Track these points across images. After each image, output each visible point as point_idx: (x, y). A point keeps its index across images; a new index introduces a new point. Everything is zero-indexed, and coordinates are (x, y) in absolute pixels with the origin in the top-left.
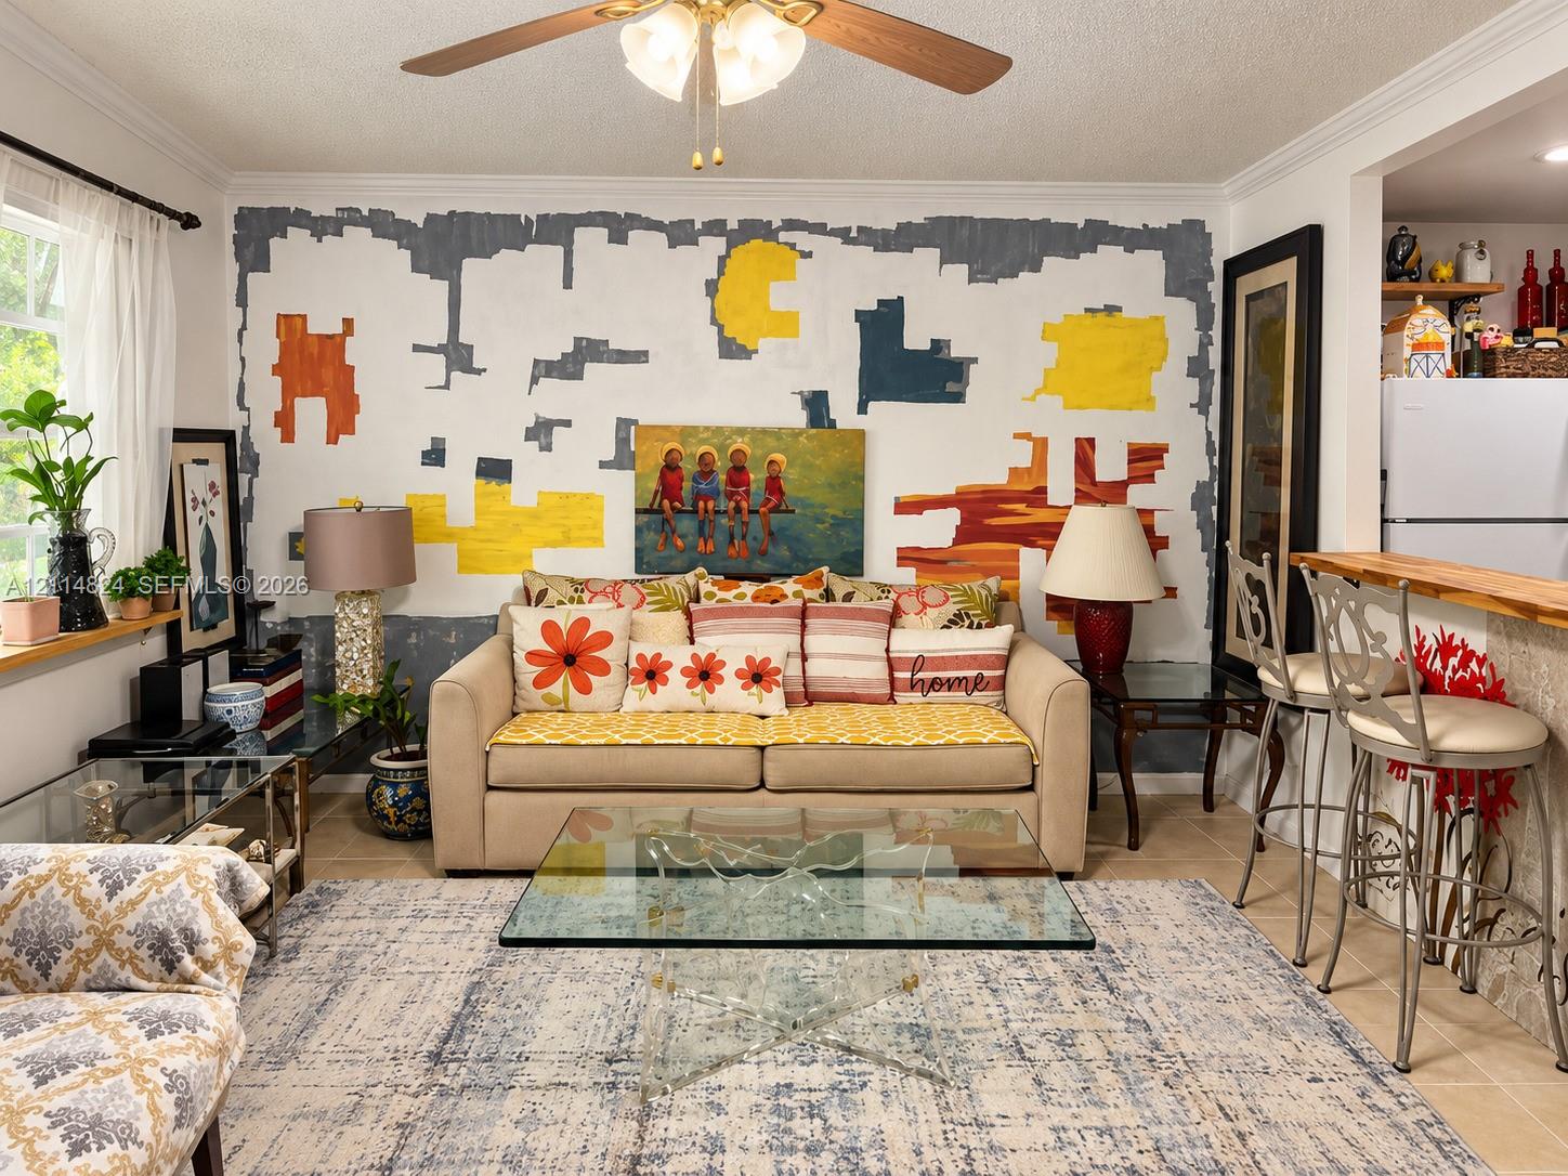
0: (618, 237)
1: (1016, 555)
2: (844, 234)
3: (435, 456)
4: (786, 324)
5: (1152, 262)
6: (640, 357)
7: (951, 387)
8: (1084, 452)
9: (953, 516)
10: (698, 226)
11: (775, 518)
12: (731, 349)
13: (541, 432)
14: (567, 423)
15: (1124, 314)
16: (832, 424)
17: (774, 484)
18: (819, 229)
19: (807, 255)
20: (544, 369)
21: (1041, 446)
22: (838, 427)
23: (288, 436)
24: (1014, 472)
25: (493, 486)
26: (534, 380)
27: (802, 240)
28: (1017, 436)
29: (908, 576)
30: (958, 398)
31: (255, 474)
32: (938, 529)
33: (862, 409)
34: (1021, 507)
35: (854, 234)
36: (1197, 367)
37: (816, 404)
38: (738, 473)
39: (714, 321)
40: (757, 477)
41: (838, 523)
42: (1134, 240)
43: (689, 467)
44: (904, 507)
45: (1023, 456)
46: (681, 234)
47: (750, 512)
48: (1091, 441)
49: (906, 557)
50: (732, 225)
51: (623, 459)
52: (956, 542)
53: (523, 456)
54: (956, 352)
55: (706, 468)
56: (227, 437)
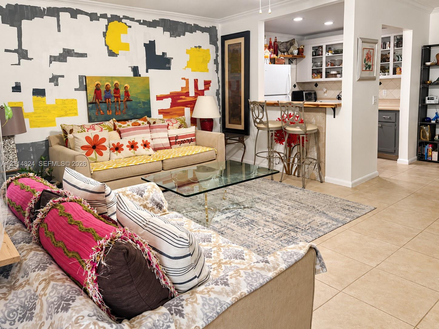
0: (74, 16)
1: (183, 110)
2: (139, 21)
3: (17, 88)
4: (126, 47)
5: (206, 35)
6: (84, 55)
7: (167, 66)
8: (196, 83)
9: (169, 100)
10: (99, 15)
11: (128, 103)
12: (112, 54)
13: (54, 79)
14: (63, 76)
15: (202, 48)
16: (140, 75)
17: (127, 93)
18: (132, 20)
19: (130, 27)
20: (53, 59)
21: (187, 81)
22: (141, 76)
24: (182, 88)
25: (40, 98)
26: (51, 62)
27: (129, 22)
28: (183, 79)
29: (161, 116)
30: (169, 68)
32: (166, 104)
33: (147, 72)
34: (183, 97)
35: (142, 22)
36: (216, 62)
37: (135, 70)
38: (117, 90)
39: (106, 45)
40: (122, 91)
41: (144, 103)
42: (203, 30)
43: (103, 89)
44: (159, 98)
45: (184, 84)
46: (93, 17)
47: (121, 101)
48: (197, 80)
49: (161, 112)
50: (109, 16)
52: (171, 107)
53: (49, 87)
54: (168, 56)
55: (108, 90)
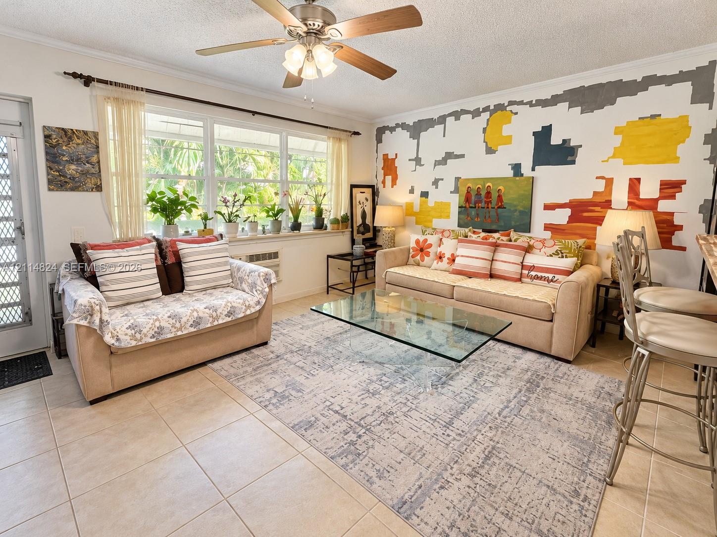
0: (457, 119)
1: (595, 229)
2: (530, 104)
3: (412, 191)
4: (508, 140)
6: (462, 156)
7: (569, 158)
8: (634, 184)
9: (568, 212)
10: (481, 110)
11: (500, 210)
12: (490, 151)
13: (436, 183)
14: (442, 179)
15: (662, 117)
16: (522, 175)
17: (500, 197)
18: (521, 103)
19: (516, 113)
20: (437, 163)
21: (609, 182)
22: (524, 176)
23: (384, 187)
24: (595, 193)
25: (424, 198)
26: (435, 165)
27: (514, 108)
28: (598, 178)
29: (548, 234)
30: (573, 162)
31: (378, 197)
32: (562, 217)
33: (533, 169)
34: (597, 209)
35: (534, 102)
36: (710, 139)
37: (517, 168)
38: (488, 193)
39: (484, 142)
40: (495, 196)
41: (522, 213)
43: (473, 193)
44: (548, 207)
45: (600, 186)
46: (476, 113)
47: (492, 208)
48: (639, 180)
49: (547, 227)
50: (492, 107)
51: (456, 190)
52: (568, 222)
53: (431, 189)
54: (573, 144)
55: (478, 194)
56: (372, 187)
